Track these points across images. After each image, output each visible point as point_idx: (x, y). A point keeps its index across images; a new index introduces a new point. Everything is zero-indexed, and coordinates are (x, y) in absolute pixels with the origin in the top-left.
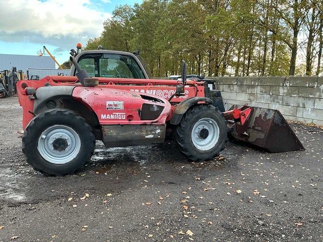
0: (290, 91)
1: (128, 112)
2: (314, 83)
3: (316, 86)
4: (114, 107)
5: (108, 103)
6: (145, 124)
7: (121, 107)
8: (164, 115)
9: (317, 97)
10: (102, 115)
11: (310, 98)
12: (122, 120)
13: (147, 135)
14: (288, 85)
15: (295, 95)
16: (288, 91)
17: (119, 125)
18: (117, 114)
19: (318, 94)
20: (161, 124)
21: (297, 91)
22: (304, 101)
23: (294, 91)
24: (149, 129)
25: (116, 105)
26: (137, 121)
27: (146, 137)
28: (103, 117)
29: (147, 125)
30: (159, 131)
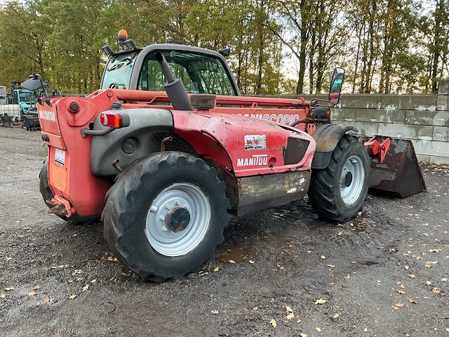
0: (343, 115)
1: (271, 152)
2: (377, 103)
3: (379, 107)
4: (254, 145)
5: (247, 138)
6: (289, 172)
7: (263, 144)
8: (310, 154)
9: (381, 121)
10: (239, 160)
11: (371, 123)
12: (263, 166)
13: (290, 188)
14: (340, 107)
15: (350, 120)
16: (340, 113)
17: (260, 175)
18: (258, 156)
19: (382, 117)
20: (306, 169)
21: (353, 114)
22: (362, 127)
23: (349, 114)
24: (292, 179)
25: (256, 142)
26: (280, 168)
27: (288, 192)
28: (240, 163)
29: (291, 171)
30: (302, 181)
